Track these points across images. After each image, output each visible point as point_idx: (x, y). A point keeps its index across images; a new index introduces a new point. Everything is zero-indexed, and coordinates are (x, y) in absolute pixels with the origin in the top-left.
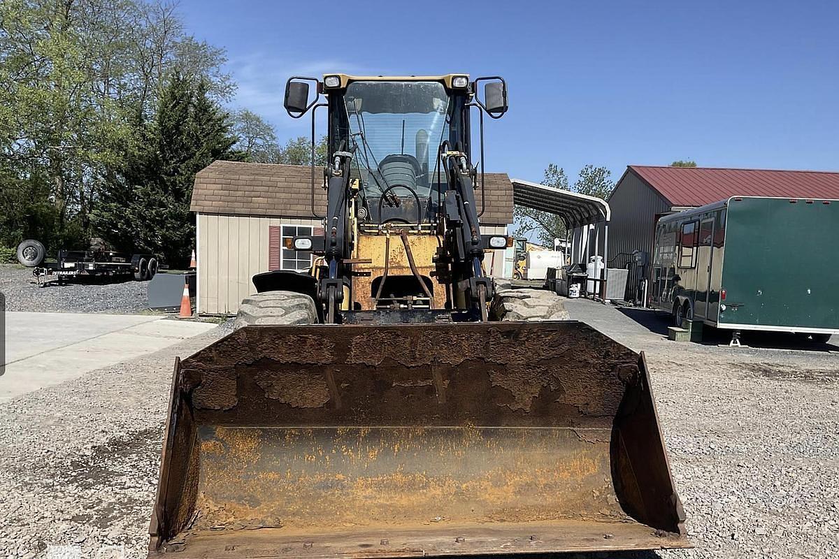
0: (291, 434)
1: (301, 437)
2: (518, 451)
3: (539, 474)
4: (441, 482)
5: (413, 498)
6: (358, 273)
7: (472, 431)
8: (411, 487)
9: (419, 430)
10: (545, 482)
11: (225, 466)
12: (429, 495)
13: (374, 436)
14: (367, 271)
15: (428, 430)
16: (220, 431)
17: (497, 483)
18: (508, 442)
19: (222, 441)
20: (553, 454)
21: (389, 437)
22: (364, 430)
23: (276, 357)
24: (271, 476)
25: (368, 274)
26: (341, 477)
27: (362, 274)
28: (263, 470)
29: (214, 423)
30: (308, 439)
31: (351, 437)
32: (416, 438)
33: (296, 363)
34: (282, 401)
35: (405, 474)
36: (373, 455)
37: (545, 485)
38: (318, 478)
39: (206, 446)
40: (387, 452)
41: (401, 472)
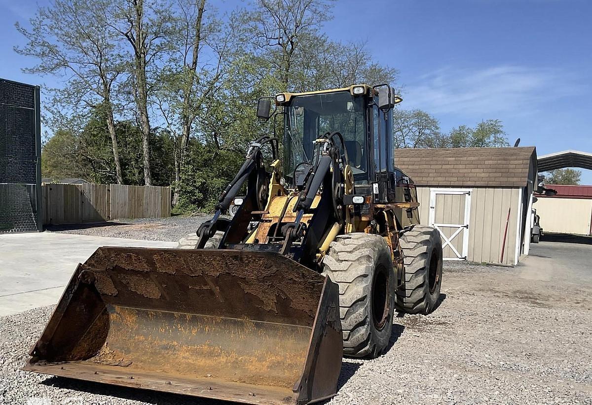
0: (151, 314)
1: (157, 316)
2: (277, 340)
3: (288, 356)
4: (228, 354)
5: (208, 362)
6: (265, 220)
7: (250, 323)
8: (210, 355)
9: (219, 319)
10: (290, 362)
11: (121, 329)
12: (219, 361)
13: (194, 320)
14: (270, 219)
15: (222, 319)
16: (118, 308)
17: (261, 359)
18: (271, 333)
19: (119, 314)
20: (299, 344)
21: (202, 321)
22: (189, 316)
23: (122, 266)
24: (142, 338)
25: (270, 221)
26: (175, 343)
27: (266, 221)
28: (138, 334)
29: (113, 304)
30: (160, 318)
31: (182, 319)
32: (217, 323)
33: (133, 270)
34: (138, 293)
35: (209, 346)
36: (194, 332)
37: (289, 365)
38: (164, 342)
39: (113, 317)
40: (202, 331)
41: (208, 344)
